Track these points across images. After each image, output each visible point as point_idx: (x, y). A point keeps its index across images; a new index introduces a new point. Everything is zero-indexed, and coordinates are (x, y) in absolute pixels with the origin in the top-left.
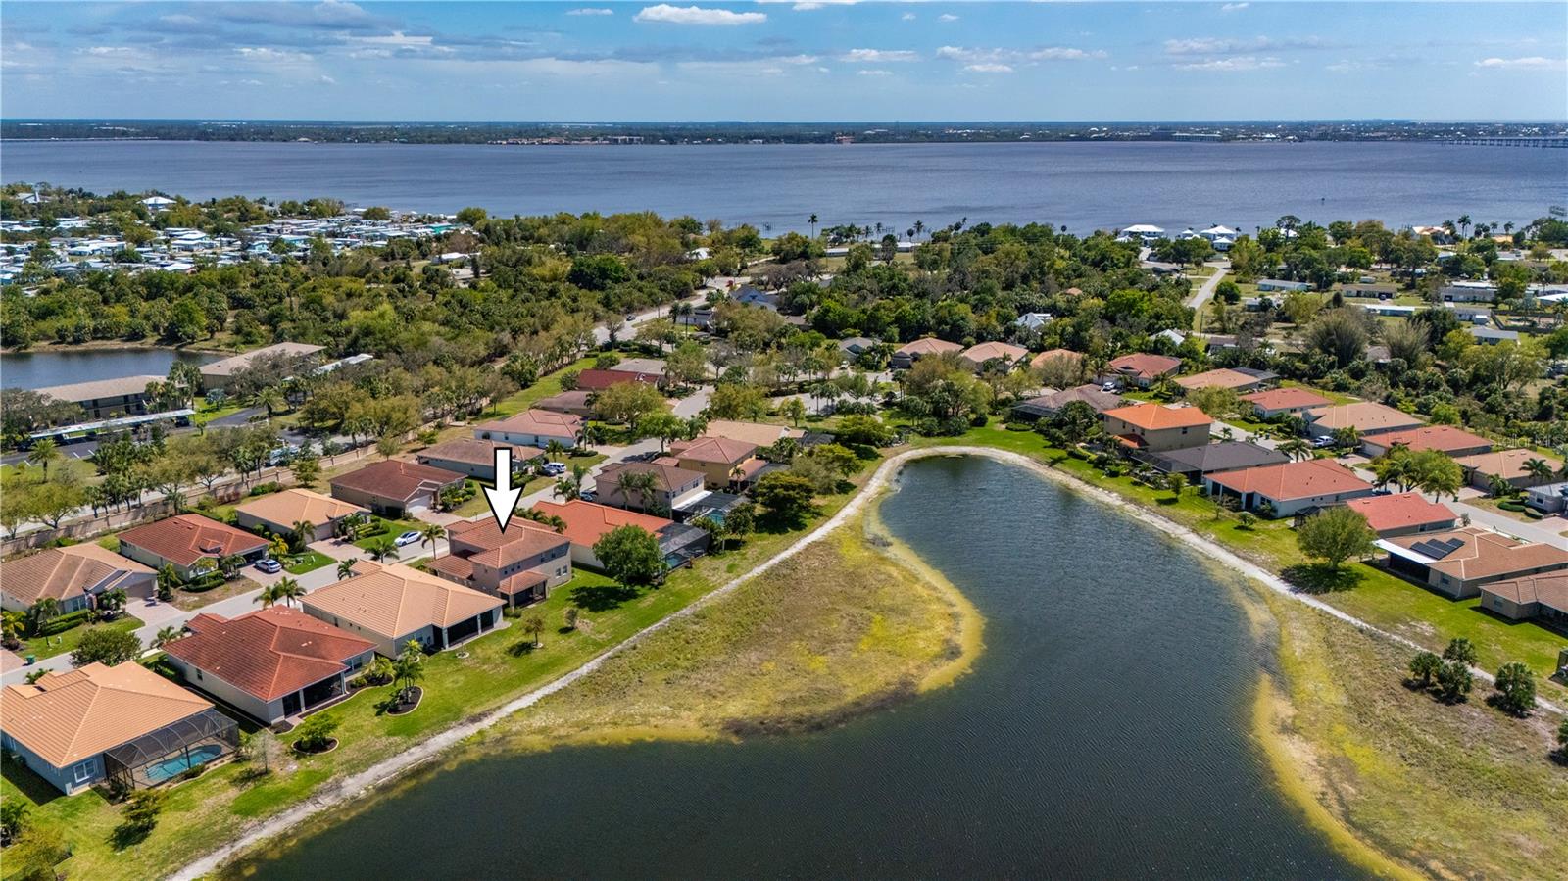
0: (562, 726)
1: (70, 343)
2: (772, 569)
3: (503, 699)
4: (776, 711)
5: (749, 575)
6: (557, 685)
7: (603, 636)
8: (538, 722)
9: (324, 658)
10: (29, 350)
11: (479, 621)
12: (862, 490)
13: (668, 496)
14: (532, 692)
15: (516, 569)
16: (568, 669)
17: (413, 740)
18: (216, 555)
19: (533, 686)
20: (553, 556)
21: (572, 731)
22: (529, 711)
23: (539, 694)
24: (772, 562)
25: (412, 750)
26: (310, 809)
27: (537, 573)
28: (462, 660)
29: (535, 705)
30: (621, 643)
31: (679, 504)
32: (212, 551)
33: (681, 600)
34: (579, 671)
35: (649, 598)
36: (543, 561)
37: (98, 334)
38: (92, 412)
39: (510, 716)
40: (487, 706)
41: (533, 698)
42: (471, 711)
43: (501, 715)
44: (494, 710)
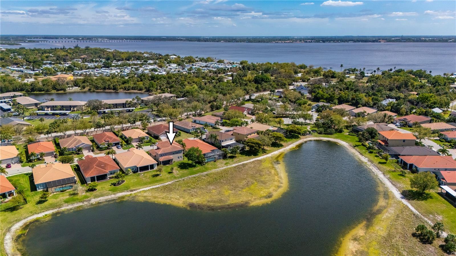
0: (150, 196)
1: (127, 90)
2: (238, 165)
3: (142, 187)
4: (205, 203)
5: (230, 166)
6: (157, 186)
7: (178, 176)
8: (145, 194)
9: (105, 170)
10: (118, 91)
11: (149, 167)
12: (285, 147)
13: (221, 141)
14: (150, 187)
15: (165, 155)
16: (163, 182)
17: (114, 193)
18: (108, 143)
19: (152, 185)
20: (177, 153)
21: (151, 198)
22: (145, 191)
23: (151, 187)
24: (240, 164)
25: (112, 195)
26: (81, 204)
27: (171, 157)
28: (140, 176)
29: (148, 190)
30: (181, 178)
31: (224, 144)
32: (107, 141)
33: (207, 169)
34: (165, 184)
35: (199, 167)
36: (174, 154)
37: (133, 88)
38: (115, 106)
39: (140, 192)
40: (136, 188)
41: (149, 188)
42: (132, 188)
43: (138, 191)
44: (138, 189)
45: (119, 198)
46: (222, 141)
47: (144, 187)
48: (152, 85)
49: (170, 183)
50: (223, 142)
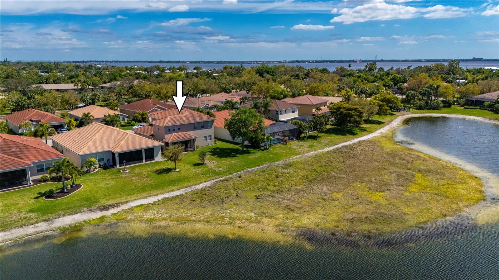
0: (165, 219)
3: (133, 197)
4: (345, 226)
5: (323, 150)
6: (177, 193)
7: (221, 169)
8: (149, 215)
9: (22, 159)
11: (144, 154)
12: (388, 125)
14: (157, 195)
15: (177, 129)
16: (189, 184)
17: (45, 217)
19: (159, 192)
20: (202, 127)
21: (171, 224)
22: (147, 207)
23: (161, 197)
24: (336, 146)
25: (39, 224)
28: (122, 174)
29: (154, 203)
30: (231, 174)
31: (282, 118)
33: (278, 157)
34: (196, 187)
35: (257, 154)
36: (195, 129)
39: (132, 208)
40: (118, 201)
41: (156, 199)
42: (104, 202)
43: (126, 207)
44: (122, 204)
45: (64, 231)
46: (279, 113)
47: (139, 196)
48: (115, 77)
49: (208, 184)
50: (281, 114)
